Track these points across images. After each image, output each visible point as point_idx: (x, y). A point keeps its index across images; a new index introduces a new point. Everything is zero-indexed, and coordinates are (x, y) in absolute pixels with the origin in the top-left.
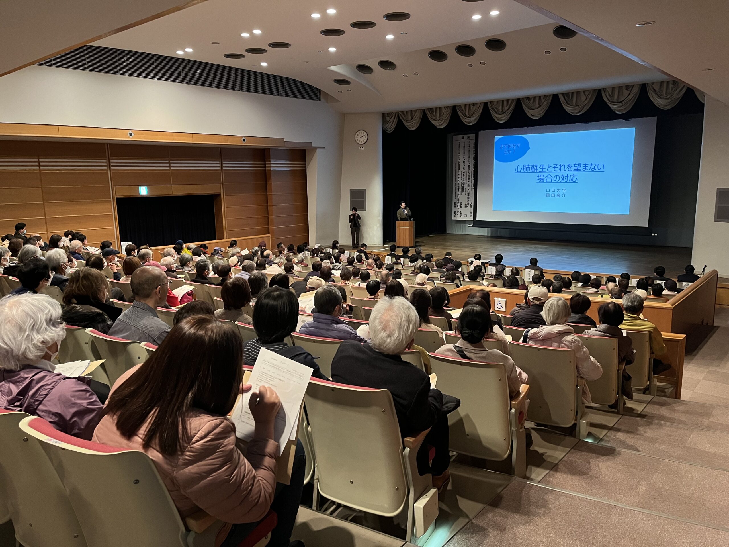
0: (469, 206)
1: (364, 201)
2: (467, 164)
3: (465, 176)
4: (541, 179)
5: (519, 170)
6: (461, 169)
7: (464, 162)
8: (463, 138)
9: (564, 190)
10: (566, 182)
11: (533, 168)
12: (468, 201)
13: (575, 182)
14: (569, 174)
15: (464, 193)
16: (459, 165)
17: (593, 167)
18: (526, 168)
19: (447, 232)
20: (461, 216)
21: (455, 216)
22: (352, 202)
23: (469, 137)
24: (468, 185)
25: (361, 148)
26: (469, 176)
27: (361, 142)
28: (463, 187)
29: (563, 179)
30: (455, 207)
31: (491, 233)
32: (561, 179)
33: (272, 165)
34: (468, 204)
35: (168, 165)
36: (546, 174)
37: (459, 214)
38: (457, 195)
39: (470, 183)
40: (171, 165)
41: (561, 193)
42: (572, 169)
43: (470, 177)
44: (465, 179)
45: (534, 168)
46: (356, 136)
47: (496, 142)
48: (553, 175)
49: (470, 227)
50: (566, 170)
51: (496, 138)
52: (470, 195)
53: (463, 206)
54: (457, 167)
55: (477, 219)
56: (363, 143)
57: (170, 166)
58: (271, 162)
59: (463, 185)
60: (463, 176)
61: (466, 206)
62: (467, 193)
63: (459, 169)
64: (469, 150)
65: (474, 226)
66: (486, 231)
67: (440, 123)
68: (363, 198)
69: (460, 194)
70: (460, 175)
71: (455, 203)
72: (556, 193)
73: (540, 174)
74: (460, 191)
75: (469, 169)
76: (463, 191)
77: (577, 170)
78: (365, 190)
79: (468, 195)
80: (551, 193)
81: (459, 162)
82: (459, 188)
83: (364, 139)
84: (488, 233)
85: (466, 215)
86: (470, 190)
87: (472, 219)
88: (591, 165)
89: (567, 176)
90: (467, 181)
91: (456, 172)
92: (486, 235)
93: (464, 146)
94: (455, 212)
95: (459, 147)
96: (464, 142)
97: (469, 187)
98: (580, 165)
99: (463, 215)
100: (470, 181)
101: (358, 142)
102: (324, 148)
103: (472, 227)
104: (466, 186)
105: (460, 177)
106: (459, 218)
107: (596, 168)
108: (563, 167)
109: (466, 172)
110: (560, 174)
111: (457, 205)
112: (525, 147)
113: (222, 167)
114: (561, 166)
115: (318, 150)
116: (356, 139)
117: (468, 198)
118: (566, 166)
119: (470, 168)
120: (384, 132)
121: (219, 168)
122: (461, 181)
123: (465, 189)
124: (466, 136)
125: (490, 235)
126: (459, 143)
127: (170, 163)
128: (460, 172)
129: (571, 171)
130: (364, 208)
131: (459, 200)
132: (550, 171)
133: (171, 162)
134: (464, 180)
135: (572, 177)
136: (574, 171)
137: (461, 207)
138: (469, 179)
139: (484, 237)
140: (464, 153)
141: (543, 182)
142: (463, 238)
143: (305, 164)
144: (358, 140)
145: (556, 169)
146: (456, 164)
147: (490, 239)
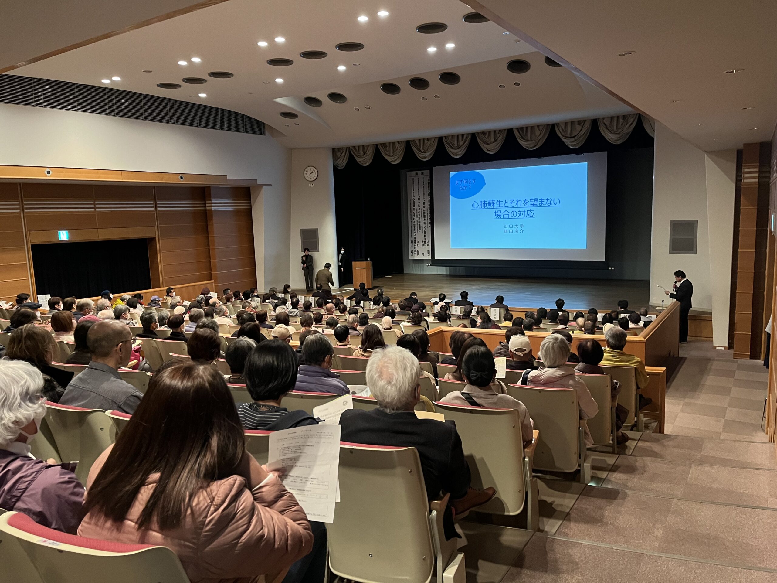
0: (426, 245)
1: (316, 241)
2: (422, 201)
3: (421, 214)
4: (498, 215)
5: (476, 207)
6: (416, 207)
7: (419, 199)
8: (417, 174)
9: (522, 226)
10: (524, 217)
11: (489, 205)
12: (425, 239)
13: (532, 217)
14: (526, 209)
15: (421, 231)
16: (414, 203)
17: (549, 202)
18: (483, 204)
19: (405, 272)
20: (418, 255)
21: (412, 255)
22: (303, 243)
23: (422, 173)
24: (425, 223)
25: (311, 185)
26: (424, 213)
27: (311, 178)
28: (420, 225)
29: (520, 215)
30: (412, 245)
31: (450, 272)
32: (518, 215)
33: (213, 205)
34: (425, 242)
35: (92, 206)
36: (503, 210)
37: (417, 253)
38: (413, 233)
39: (426, 220)
40: (97, 206)
41: (519, 229)
42: (529, 204)
43: (426, 215)
44: (420, 216)
45: (491, 204)
46: (305, 172)
47: (451, 178)
48: (510, 210)
49: (428, 266)
50: (523, 205)
51: (451, 174)
52: (426, 233)
53: (420, 244)
54: (412, 204)
55: (435, 258)
56: (312, 180)
57: (95, 208)
58: (212, 202)
59: (418, 223)
60: (418, 214)
61: (423, 245)
62: (424, 231)
63: (414, 206)
64: (424, 187)
65: (433, 265)
66: (445, 270)
67: (395, 159)
68: (316, 239)
69: (416, 232)
70: (415, 213)
71: (412, 242)
72: (514, 229)
73: (497, 210)
74: (416, 229)
75: (424, 206)
76: (420, 228)
77: (534, 205)
78: (318, 229)
79: (425, 233)
80: (508, 229)
81: (414, 200)
82: (415, 226)
83: (314, 176)
84: (446, 272)
85: (423, 254)
86: (426, 228)
87: (430, 258)
88: (547, 200)
89: (524, 212)
90: (423, 218)
91: (411, 210)
92: (445, 273)
93: (418, 183)
94: (412, 251)
95: (413, 183)
96: (418, 178)
97: (426, 225)
98: (536, 200)
99: (421, 254)
100: (426, 218)
101: (307, 178)
102: (271, 185)
103: (431, 266)
104: (422, 224)
105: (416, 215)
106: (416, 257)
107: (552, 202)
108: (519, 203)
109: (422, 209)
110: (517, 210)
111: (414, 243)
112: (481, 183)
113: (156, 207)
114: (517, 201)
115: (264, 187)
116: (306, 176)
117: (425, 236)
118: (523, 202)
119: (426, 205)
120: (335, 168)
121: (153, 209)
122: (417, 219)
123: (421, 227)
124: (419, 172)
125: (448, 274)
126: (413, 179)
127: (95, 204)
128: (416, 210)
129: (528, 207)
130: (316, 249)
131: (415, 238)
132: (507, 207)
133: (96, 202)
134: (419, 218)
135: (529, 212)
136: (531, 207)
137: (418, 245)
138: (425, 216)
139: (443, 276)
140: (419, 190)
141: (500, 218)
142: (422, 278)
143: (251, 203)
144: (307, 177)
145: (512, 205)
146: (411, 201)
147: (448, 278)
